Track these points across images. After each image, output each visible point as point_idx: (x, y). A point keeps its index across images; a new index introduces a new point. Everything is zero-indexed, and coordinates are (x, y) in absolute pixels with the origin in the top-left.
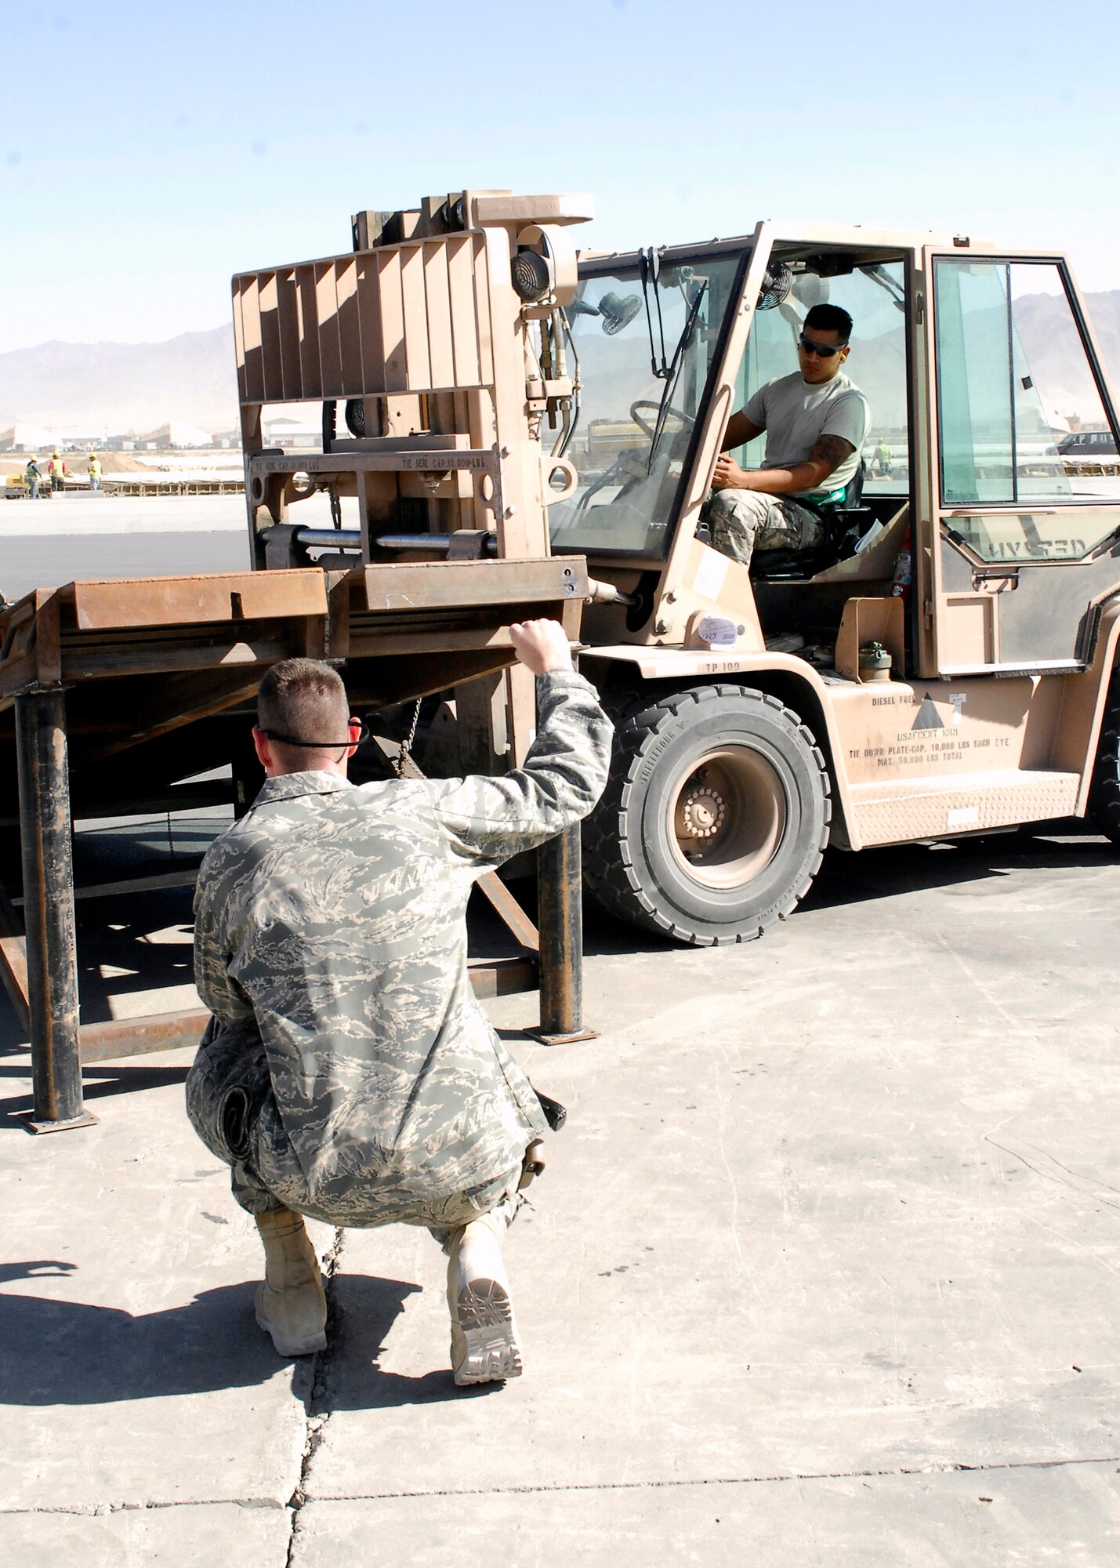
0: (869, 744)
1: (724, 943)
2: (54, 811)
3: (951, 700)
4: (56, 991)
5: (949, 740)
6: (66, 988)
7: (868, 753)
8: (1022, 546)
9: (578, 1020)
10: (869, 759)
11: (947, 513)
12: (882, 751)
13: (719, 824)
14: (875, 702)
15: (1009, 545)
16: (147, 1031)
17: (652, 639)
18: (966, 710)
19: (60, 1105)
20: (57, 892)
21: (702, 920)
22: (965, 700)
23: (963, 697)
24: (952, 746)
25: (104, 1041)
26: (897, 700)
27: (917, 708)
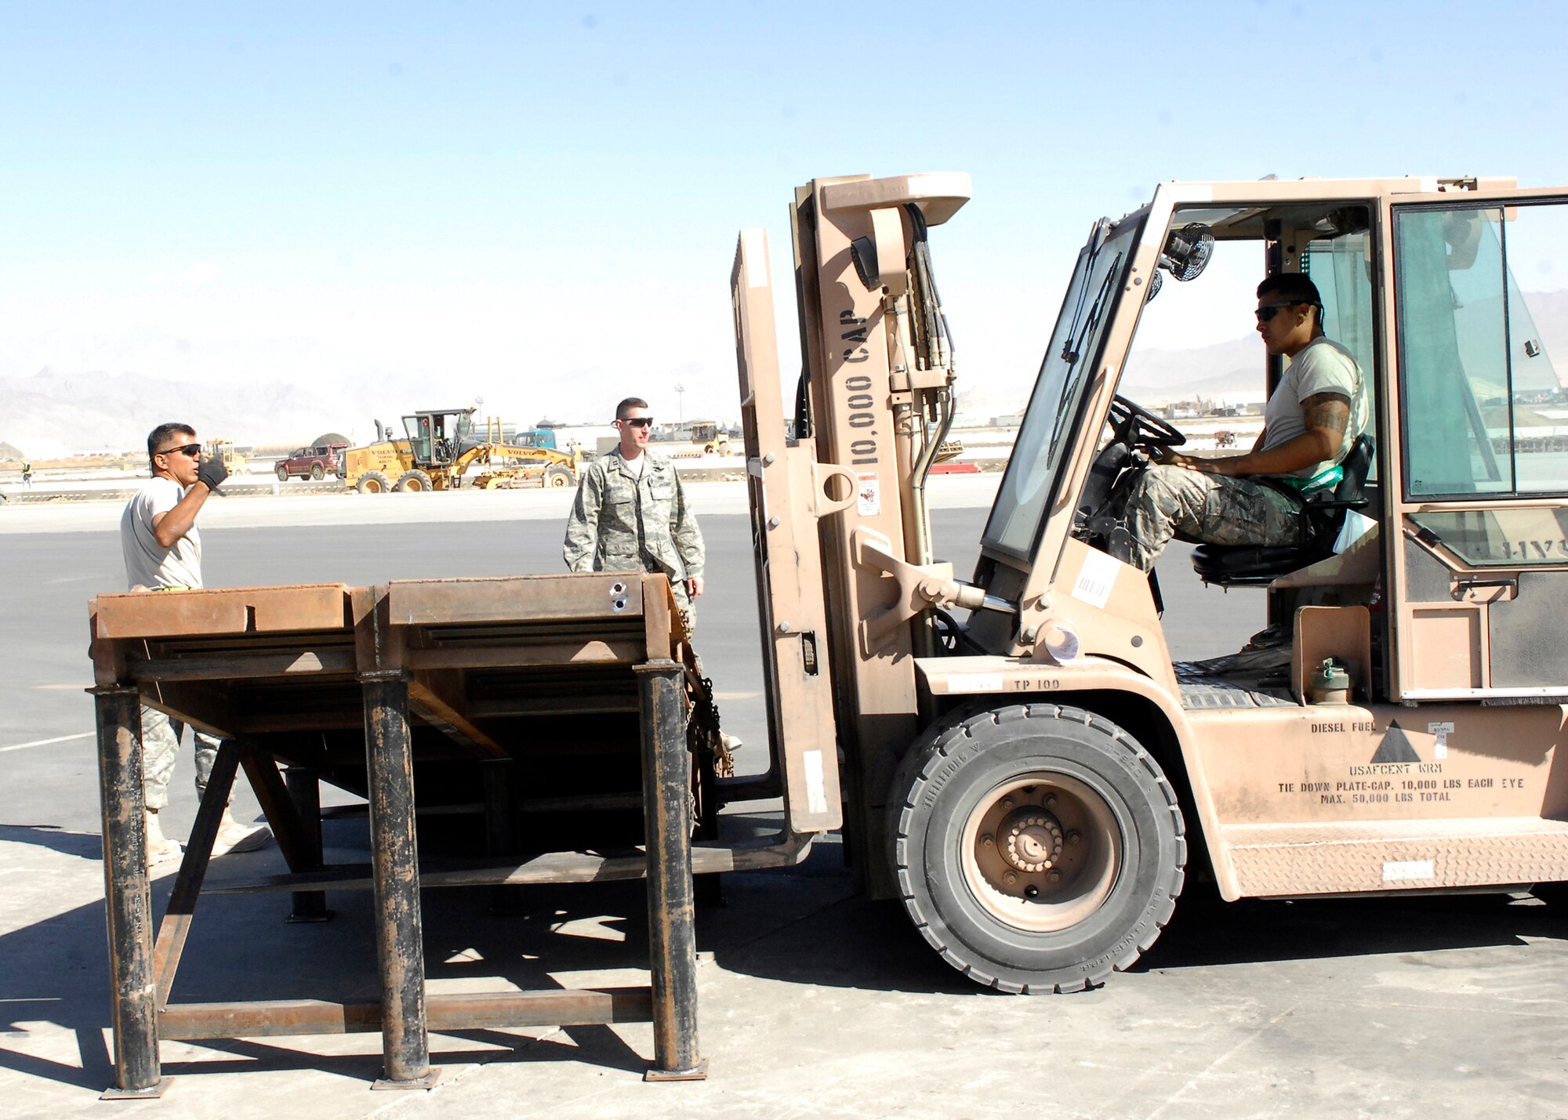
0: (1307, 777)
1: (1037, 992)
2: (118, 803)
3: (1431, 728)
4: (121, 969)
5: (1428, 777)
6: (131, 968)
7: (1306, 787)
8: (1556, 545)
9: (685, 1058)
10: (1307, 794)
11: (1413, 508)
12: (1327, 786)
13: (1055, 858)
14: (1315, 728)
15: (1536, 544)
16: (235, 1016)
17: (1018, 650)
18: (1453, 742)
19: (126, 1076)
20: (122, 878)
21: (1005, 965)
22: (1452, 731)
23: (1450, 727)
24: (1434, 784)
25: (193, 1020)
26: (1348, 727)
27: (1378, 739)
